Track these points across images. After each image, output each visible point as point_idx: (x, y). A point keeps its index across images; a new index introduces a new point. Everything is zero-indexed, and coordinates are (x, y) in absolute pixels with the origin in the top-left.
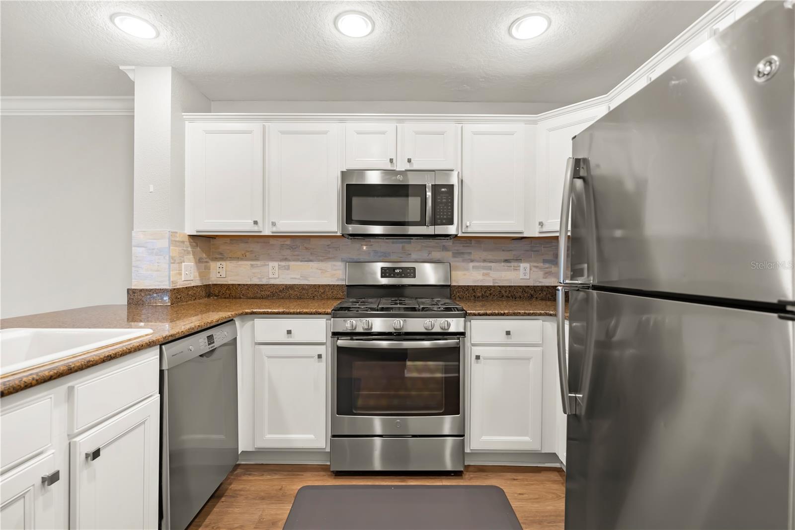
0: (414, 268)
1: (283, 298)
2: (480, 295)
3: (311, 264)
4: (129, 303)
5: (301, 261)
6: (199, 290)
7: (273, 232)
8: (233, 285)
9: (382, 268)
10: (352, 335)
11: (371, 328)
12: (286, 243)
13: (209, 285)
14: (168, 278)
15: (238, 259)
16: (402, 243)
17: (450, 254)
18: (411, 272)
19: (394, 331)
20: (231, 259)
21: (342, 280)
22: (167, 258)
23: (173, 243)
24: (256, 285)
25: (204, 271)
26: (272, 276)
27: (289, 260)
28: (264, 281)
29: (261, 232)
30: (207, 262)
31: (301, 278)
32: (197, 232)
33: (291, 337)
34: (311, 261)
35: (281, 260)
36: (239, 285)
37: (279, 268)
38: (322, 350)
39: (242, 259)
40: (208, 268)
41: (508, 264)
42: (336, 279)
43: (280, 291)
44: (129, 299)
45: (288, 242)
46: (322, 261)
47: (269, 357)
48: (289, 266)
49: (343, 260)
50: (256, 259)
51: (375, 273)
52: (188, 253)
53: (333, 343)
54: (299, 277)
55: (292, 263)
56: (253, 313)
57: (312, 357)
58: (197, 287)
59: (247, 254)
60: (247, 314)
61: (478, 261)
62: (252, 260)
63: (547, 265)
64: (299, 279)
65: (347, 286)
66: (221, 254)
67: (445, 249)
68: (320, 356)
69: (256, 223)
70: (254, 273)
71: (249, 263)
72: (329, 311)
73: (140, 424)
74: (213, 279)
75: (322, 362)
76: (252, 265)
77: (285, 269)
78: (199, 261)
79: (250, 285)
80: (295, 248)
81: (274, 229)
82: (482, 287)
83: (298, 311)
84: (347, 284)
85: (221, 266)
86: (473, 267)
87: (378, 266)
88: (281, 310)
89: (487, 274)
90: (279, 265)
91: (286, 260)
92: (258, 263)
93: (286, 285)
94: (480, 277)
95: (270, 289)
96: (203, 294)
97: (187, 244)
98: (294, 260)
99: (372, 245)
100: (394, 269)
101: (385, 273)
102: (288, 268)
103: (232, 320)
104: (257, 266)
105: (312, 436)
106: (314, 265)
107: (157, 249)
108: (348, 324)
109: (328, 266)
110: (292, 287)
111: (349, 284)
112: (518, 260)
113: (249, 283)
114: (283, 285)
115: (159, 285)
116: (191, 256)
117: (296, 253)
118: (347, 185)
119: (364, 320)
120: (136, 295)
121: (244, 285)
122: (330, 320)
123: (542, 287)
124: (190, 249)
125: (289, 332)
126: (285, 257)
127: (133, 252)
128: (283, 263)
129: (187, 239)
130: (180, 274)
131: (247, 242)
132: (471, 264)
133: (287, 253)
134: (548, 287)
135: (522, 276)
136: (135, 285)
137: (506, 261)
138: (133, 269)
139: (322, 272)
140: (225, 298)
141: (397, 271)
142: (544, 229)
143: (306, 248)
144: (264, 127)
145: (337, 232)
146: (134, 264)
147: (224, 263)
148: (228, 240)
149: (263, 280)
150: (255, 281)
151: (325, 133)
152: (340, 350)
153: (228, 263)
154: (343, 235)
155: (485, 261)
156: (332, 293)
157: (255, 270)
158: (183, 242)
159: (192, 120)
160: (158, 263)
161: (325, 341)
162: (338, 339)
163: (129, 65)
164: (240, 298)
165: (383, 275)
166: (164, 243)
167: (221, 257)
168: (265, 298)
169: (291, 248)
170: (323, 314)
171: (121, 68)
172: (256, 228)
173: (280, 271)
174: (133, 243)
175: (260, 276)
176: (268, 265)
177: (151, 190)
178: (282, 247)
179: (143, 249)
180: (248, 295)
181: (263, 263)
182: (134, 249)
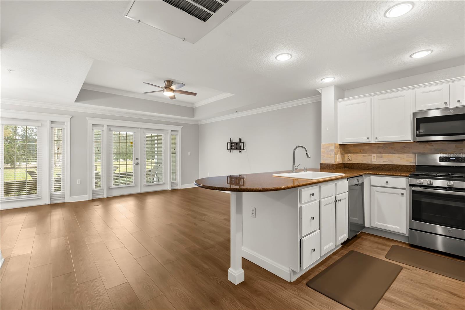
0: (464, 157)
1: (379, 170)
3: (394, 155)
4: (320, 168)
5: (389, 154)
6: (342, 165)
7: (376, 142)
8: (355, 163)
9: (440, 158)
10: (421, 186)
11: (432, 184)
13: (345, 163)
14: (333, 160)
15: (357, 153)
19: (447, 186)
20: (354, 153)
21: (413, 163)
22: (333, 152)
23: (335, 147)
24: (365, 164)
25: (343, 158)
26: (374, 160)
27: (382, 153)
28: (369, 162)
29: (370, 142)
30: (344, 154)
31: (389, 162)
32: (343, 143)
33: (388, 185)
35: (378, 153)
37: (377, 157)
38: (404, 191)
39: (359, 153)
40: (344, 157)
42: (409, 162)
43: (378, 167)
44: (320, 167)
45: (382, 145)
46: (400, 154)
47: (377, 192)
49: (413, 153)
50: (366, 153)
51: (435, 160)
52: (339, 151)
53: (410, 189)
54: (387, 161)
55: (383, 155)
56: (370, 174)
57: (398, 194)
58: (341, 164)
59: (361, 151)
60: (367, 174)
64: (388, 162)
65: (416, 166)
66: (349, 151)
68: (402, 194)
69: (368, 138)
70: (364, 159)
71: (362, 154)
72: (408, 175)
73: (344, 199)
74: (346, 161)
75: (403, 196)
76: (363, 156)
77: (380, 157)
78: (342, 154)
80: (385, 148)
81: (377, 140)
83: (391, 174)
84: (416, 165)
85: (349, 156)
87: (438, 156)
88: (383, 173)
90: (377, 155)
91: (380, 153)
92: (367, 155)
93: (381, 164)
95: (372, 166)
96: (343, 166)
97: (339, 147)
98: (385, 153)
99: (433, 145)
100: (449, 158)
101: (442, 159)
102: (382, 157)
103: (362, 175)
104: (366, 156)
105: (398, 227)
106: (396, 155)
107: (330, 150)
108: (419, 181)
109: (405, 156)
110: (384, 165)
111: (418, 165)
113: (362, 163)
115: (330, 162)
116: (339, 152)
117: (386, 150)
118: (416, 119)
119: (428, 180)
121: (360, 164)
122: (408, 179)
124: (339, 149)
125: (387, 182)
126: (380, 152)
127: (322, 151)
128: (379, 155)
129: (338, 146)
130: (337, 159)
131: (361, 146)
133: (382, 150)
136: (322, 163)
138: (322, 157)
139: (400, 159)
140: (351, 169)
141: (452, 159)
143: (392, 148)
144: (371, 99)
145: (410, 140)
146: (322, 155)
147: (351, 155)
148: (352, 146)
150: (365, 162)
151: (403, 96)
152: (414, 192)
153: (352, 155)
154: (414, 142)
156: (407, 169)
158: (337, 147)
159: (340, 102)
160: (330, 155)
161: (405, 188)
162: (413, 187)
163: (320, 88)
164: (358, 169)
165: (441, 160)
166: (332, 148)
167: (350, 152)
168: (370, 170)
169: (383, 148)
170: (404, 176)
171: (317, 90)
172: (368, 141)
173: (377, 158)
174: (322, 148)
175: (367, 160)
176: (371, 155)
177: (328, 129)
178: (378, 147)
179: (325, 150)
180: (362, 168)
181: (369, 154)
182: (322, 150)
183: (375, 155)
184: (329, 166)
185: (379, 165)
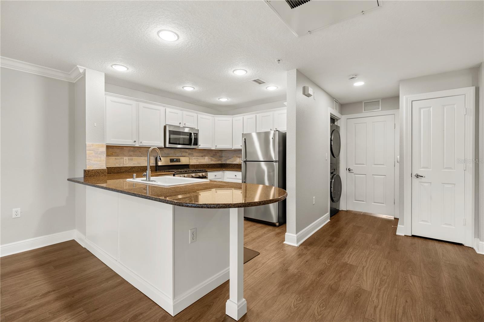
0: (180, 159)
2: (196, 167)
3: (141, 158)
5: (137, 157)
7: (140, 146)
12: (131, 149)
14: (105, 164)
16: (174, 150)
17: (188, 154)
18: (178, 160)
21: (153, 164)
22: (105, 155)
24: (118, 167)
26: (126, 163)
34: (141, 156)
35: (129, 156)
36: (110, 167)
37: (128, 160)
39: (111, 156)
41: (202, 157)
43: (129, 169)
45: (132, 149)
48: (132, 159)
49: (153, 156)
50: (118, 156)
59: (113, 153)
61: (195, 156)
62: (115, 156)
63: (211, 157)
64: (137, 164)
67: (186, 152)
69: (135, 142)
70: (117, 162)
71: (114, 157)
76: (116, 159)
79: (116, 167)
80: (135, 151)
81: (141, 144)
82: (196, 165)
86: (194, 158)
87: (169, 159)
89: (197, 161)
90: (128, 158)
91: (131, 156)
93: (132, 167)
94: (195, 162)
95: (124, 169)
98: (135, 156)
101: (171, 161)
104: (118, 159)
106: (143, 158)
107: (100, 152)
110: (134, 167)
112: (205, 156)
114: (130, 167)
115: (100, 168)
117: (136, 153)
118: (169, 130)
120: (89, 172)
121: (112, 167)
123: (211, 164)
127: (87, 153)
128: (130, 158)
131: (113, 148)
132: (193, 157)
133: (132, 153)
134: (212, 164)
135: (206, 161)
136: (88, 168)
137: (202, 156)
138: (87, 162)
139: (146, 161)
141: (175, 160)
142: (217, 147)
145: (162, 146)
149: (121, 165)
155: (197, 156)
157: (117, 161)
160: (100, 158)
166: (104, 149)
168: (122, 173)
169: (133, 151)
171: (78, 66)
172: (134, 144)
174: (87, 149)
175: (119, 163)
176: (123, 158)
177: (95, 125)
178: (129, 151)
179: (92, 152)
180: (115, 172)
181: (121, 157)
182: (87, 151)
183: (127, 158)
184: (99, 172)
185: (131, 167)
